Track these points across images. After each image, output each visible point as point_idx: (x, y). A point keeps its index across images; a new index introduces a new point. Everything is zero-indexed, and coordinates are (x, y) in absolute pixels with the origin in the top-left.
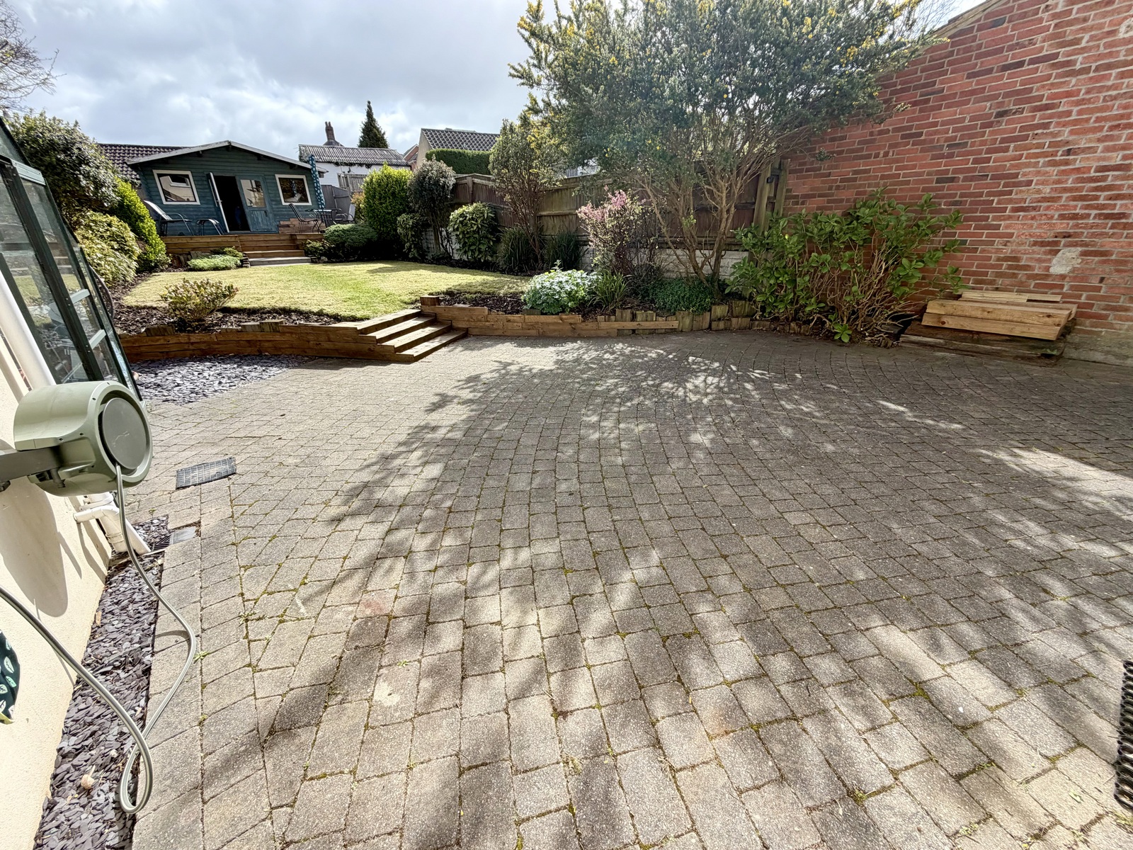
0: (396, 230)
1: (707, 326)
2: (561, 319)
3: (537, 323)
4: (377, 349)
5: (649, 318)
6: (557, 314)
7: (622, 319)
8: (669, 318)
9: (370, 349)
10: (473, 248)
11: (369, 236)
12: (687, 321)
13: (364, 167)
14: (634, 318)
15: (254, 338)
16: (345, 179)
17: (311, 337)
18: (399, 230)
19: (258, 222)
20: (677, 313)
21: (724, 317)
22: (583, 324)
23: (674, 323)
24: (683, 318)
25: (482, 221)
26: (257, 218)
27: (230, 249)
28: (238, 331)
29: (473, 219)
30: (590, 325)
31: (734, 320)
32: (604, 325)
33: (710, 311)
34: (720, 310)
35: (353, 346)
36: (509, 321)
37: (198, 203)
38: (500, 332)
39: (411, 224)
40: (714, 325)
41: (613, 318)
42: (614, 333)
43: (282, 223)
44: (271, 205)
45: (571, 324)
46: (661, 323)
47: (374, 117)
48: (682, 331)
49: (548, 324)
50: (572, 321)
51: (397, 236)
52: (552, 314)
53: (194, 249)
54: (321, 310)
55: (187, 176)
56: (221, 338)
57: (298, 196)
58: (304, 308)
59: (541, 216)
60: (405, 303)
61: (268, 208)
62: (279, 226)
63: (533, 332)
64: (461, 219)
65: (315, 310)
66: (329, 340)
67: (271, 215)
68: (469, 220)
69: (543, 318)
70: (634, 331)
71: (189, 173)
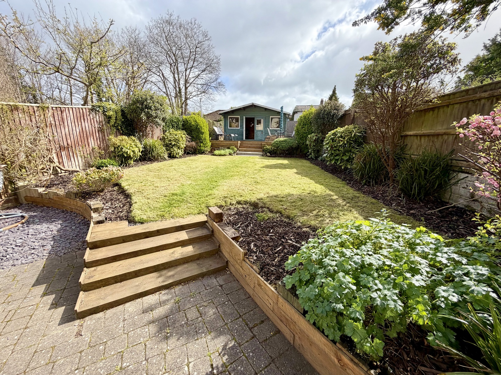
0: (306, 142)
10: (337, 158)
19: (258, 136)
25: (350, 139)
27: (233, 147)
37: (239, 128)
39: (314, 139)
51: (307, 145)
59: (407, 136)
61: (263, 130)
62: (266, 138)
67: (264, 133)
71: (239, 117)
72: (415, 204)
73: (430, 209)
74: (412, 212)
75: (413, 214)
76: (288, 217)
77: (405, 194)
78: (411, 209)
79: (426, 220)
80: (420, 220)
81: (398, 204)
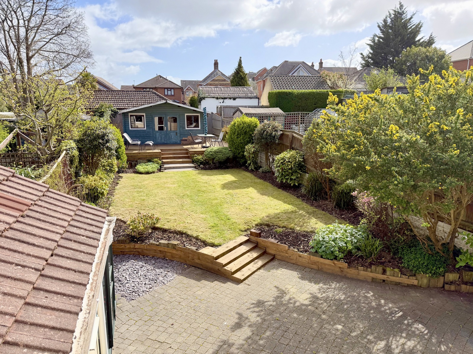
0: (244, 152)
1: (441, 285)
2: (334, 263)
3: (318, 262)
4: (222, 270)
5: (396, 275)
6: (332, 260)
7: (376, 272)
8: (411, 277)
9: (218, 269)
10: (287, 177)
11: (228, 155)
12: (425, 281)
13: (232, 99)
14: (384, 272)
15: (163, 250)
16: (220, 110)
17: (190, 255)
18: (245, 153)
19: (172, 138)
20: (417, 274)
21: (456, 281)
22: (349, 269)
23: (413, 281)
24: (421, 278)
25: (295, 163)
26: (172, 136)
27: (156, 159)
28: (157, 245)
29: (289, 162)
30: (352, 272)
31: (463, 286)
32: (362, 273)
33: (444, 276)
34: (452, 276)
35: (210, 265)
36: (300, 256)
37: (145, 129)
38: (294, 262)
39: (253, 151)
40: (447, 287)
41: (369, 269)
42: (370, 280)
43: (183, 138)
44: (180, 129)
45: (340, 268)
46: (405, 280)
47: (242, 65)
48: (420, 287)
49: (325, 264)
50: (341, 266)
51: (244, 156)
52: (328, 259)
53: (139, 159)
54: (198, 236)
55: (143, 116)
56: (148, 247)
57: (194, 124)
58: (189, 233)
60: (242, 231)
61: (178, 131)
62: (181, 140)
63: (315, 267)
64: (282, 161)
65: (195, 235)
66: (199, 259)
67: (178, 135)
68: (287, 162)
69: (322, 260)
70: (384, 281)
71: (144, 114)
72: (343, 212)
73: (350, 214)
74: (343, 216)
75: (343, 218)
76: (291, 229)
77: (338, 206)
78: (342, 215)
79: (349, 220)
80: (346, 221)
81: (336, 213)
